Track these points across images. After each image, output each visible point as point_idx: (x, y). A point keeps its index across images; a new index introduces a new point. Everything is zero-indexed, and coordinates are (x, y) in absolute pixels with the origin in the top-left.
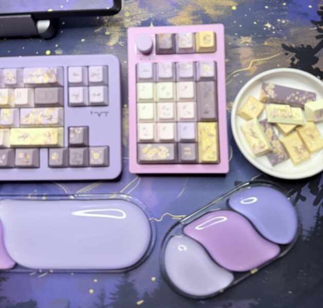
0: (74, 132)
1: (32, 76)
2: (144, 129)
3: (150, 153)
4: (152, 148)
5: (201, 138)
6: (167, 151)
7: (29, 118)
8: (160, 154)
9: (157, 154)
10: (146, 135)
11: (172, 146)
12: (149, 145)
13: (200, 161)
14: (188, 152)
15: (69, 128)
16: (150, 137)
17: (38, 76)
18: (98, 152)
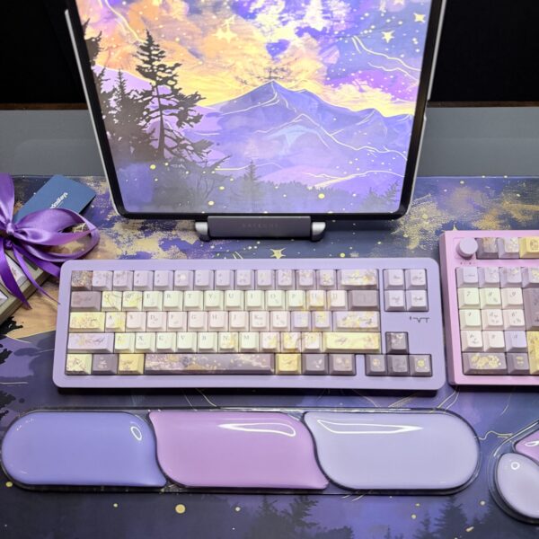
0: (395, 337)
1: (350, 277)
2: (471, 336)
3: (480, 363)
4: (482, 357)
5: (534, 347)
6: (498, 360)
7: (347, 321)
8: (490, 363)
9: (487, 364)
10: (474, 342)
11: (503, 355)
12: (478, 354)
13: (532, 372)
14: (520, 362)
15: (386, 333)
16: (479, 345)
17: (357, 278)
18: (423, 359)
